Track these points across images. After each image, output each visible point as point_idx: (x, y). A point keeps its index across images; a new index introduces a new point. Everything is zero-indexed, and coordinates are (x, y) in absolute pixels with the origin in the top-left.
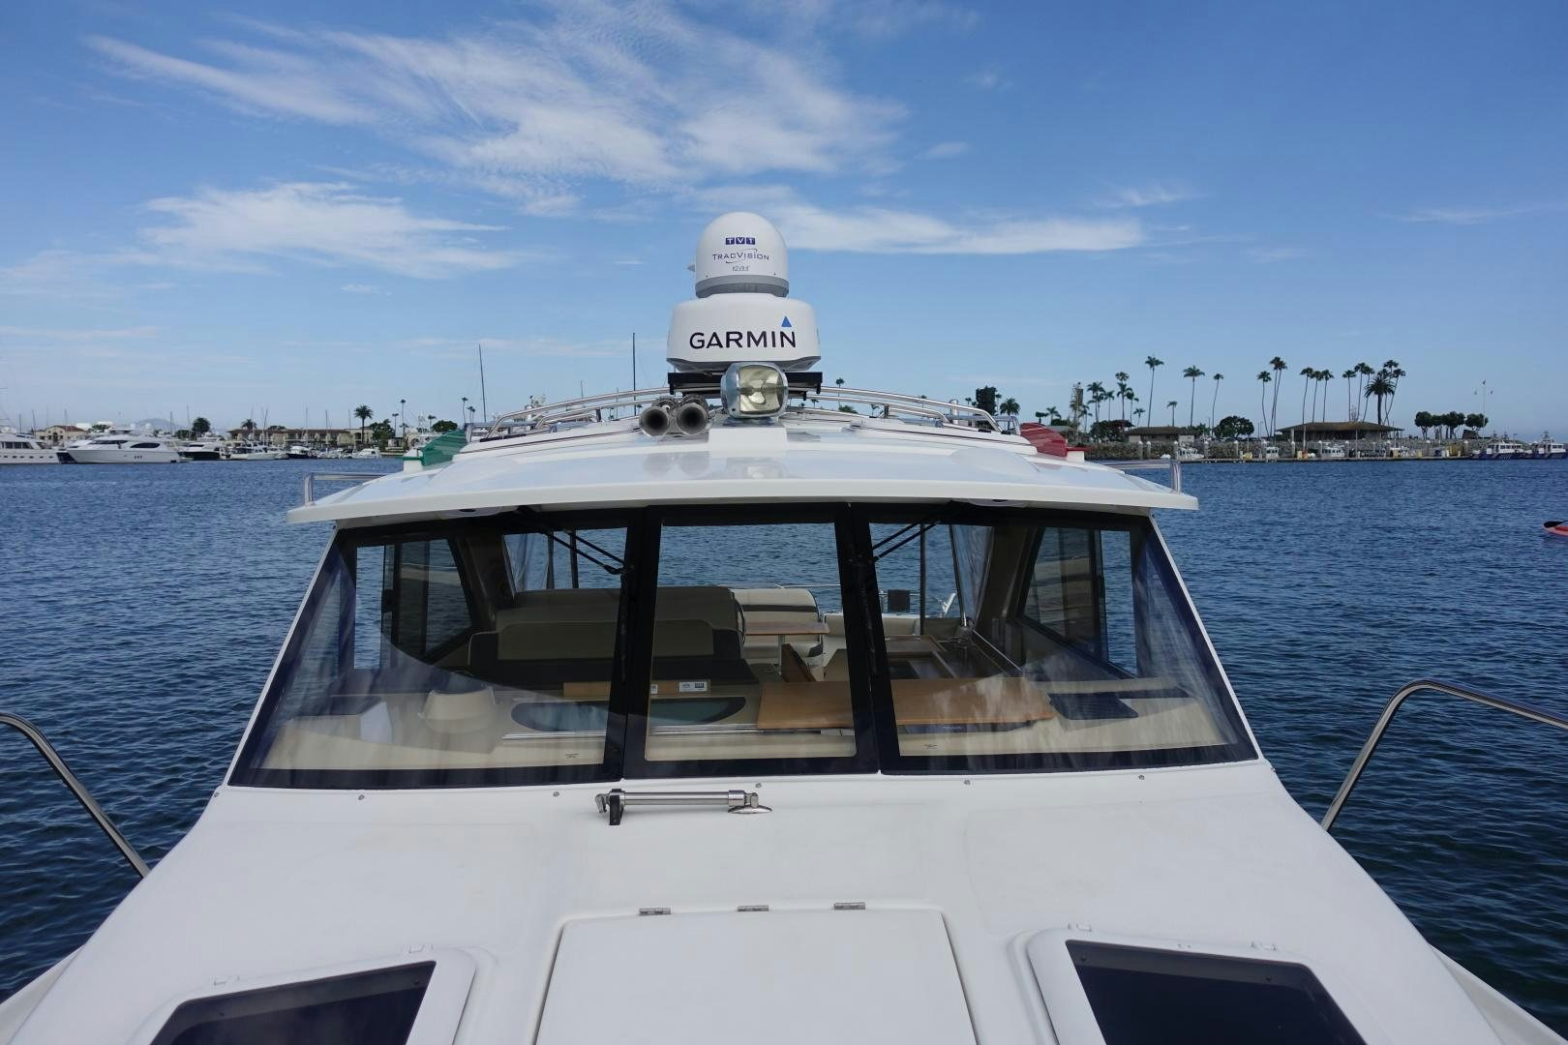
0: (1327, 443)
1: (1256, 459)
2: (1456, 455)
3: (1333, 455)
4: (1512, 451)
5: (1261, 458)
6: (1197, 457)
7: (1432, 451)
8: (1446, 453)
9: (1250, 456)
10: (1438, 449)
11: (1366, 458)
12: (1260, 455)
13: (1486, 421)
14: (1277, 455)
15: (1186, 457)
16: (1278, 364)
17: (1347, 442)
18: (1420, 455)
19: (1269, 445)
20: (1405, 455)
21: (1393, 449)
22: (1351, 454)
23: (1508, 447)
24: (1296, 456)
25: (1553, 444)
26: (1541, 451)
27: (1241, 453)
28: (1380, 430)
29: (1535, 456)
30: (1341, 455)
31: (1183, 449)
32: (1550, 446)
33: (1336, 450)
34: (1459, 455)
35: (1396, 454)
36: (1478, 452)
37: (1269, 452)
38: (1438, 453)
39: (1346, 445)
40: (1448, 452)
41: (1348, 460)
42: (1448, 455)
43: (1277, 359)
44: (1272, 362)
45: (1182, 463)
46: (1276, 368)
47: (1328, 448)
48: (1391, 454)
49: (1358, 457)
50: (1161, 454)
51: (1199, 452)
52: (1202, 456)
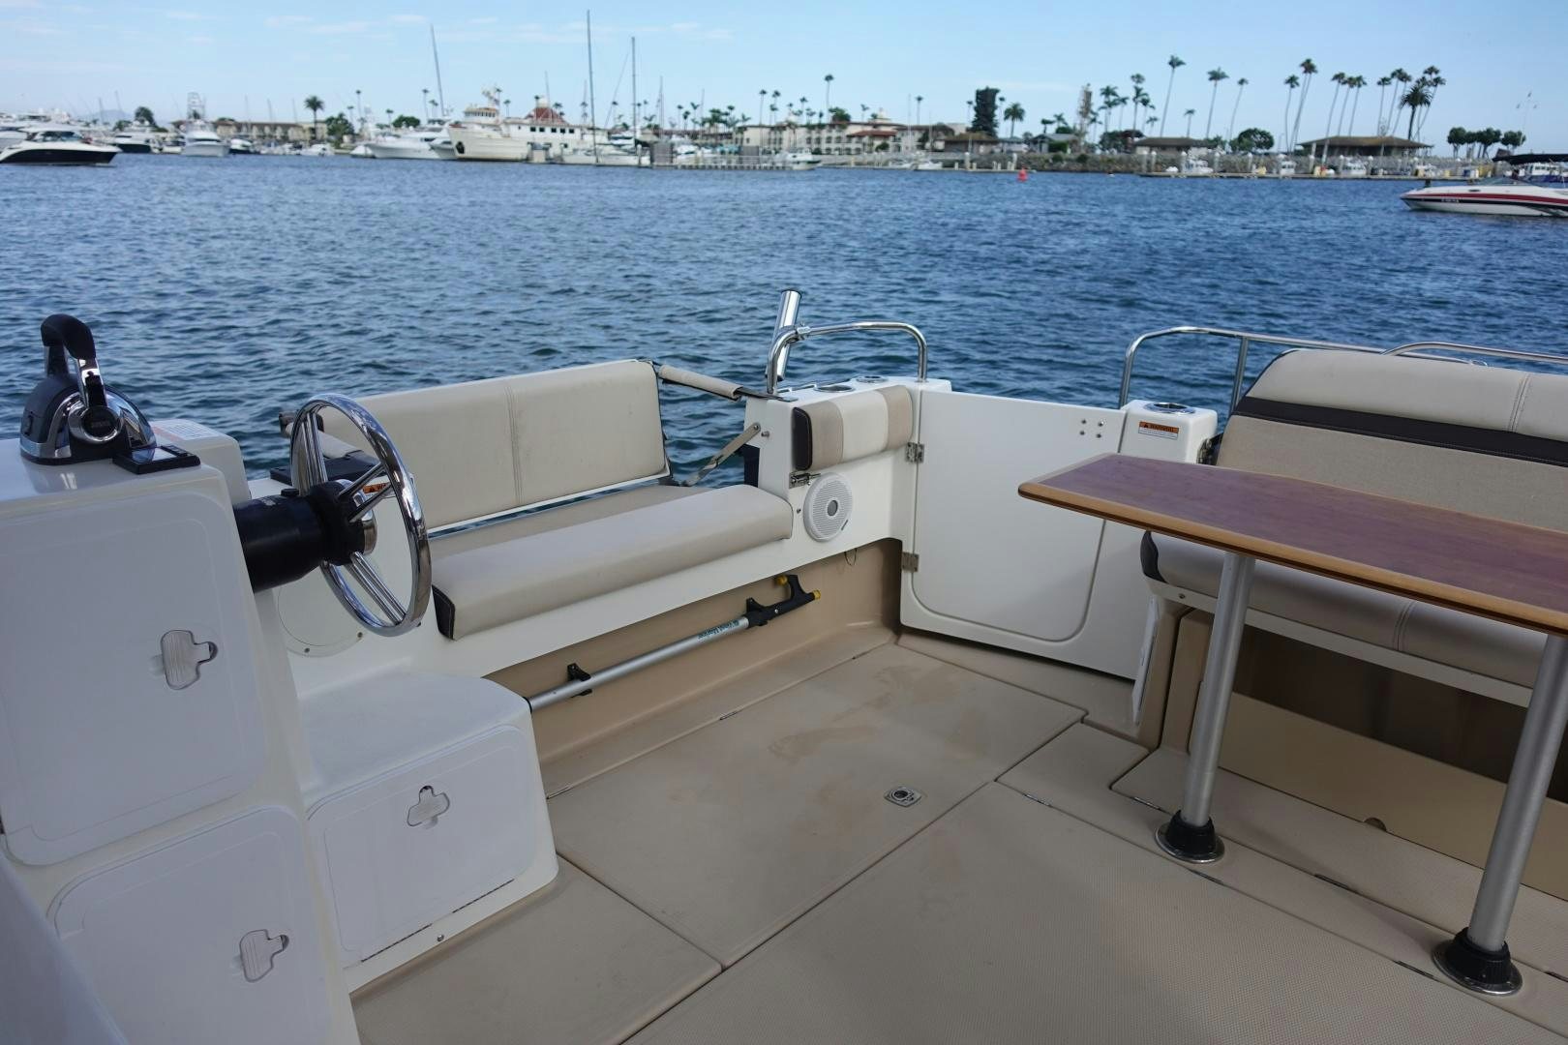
0: (1349, 159)
1: (1270, 175)
3: (1355, 173)
4: (1547, 173)
5: (1274, 175)
6: (1206, 171)
7: (1461, 170)
9: (1263, 171)
10: (1467, 168)
11: (1388, 177)
12: (1274, 171)
13: (1524, 139)
14: (1292, 171)
15: (1194, 172)
16: (1309, 67)
17: (1371, 158)
18: (1447, 175)
19: (1287, 160)
20: (1432, 175)
21: (1419, 167)
22: (1373, 172)
23: (1543, 168)
24: (1312, 173)
27: (1254, 167)
28: (1409, 147)
30: (1362, 173)
31: (1191, 162)
33: (1357, 167)
35: (1421, 174)
37: (1284, 167)
38: (1466, 173)
39: (1369, 162)
40: (1477, 172)
41: (1369, 179)
42: (1477, 175)
43: (1308, 61)
44: (1303, 65)
45: (1188, 177)
46: (1305, 72)
47: (1349, 165)
48: (1416, 173)
49: (1380, 176)
50: (1167, 167)
51: (1209, 166)
52: (1212, 170)
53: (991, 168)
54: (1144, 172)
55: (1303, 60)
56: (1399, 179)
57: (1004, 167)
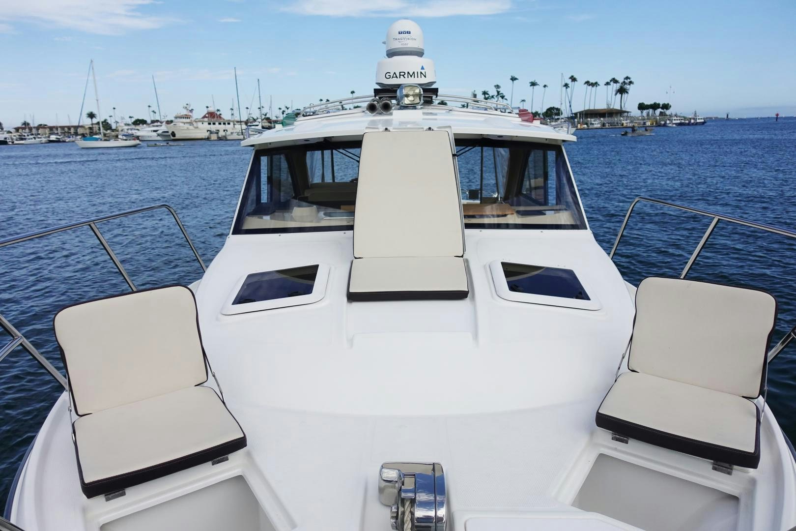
0: (592, 120)
2: (653, 124)
3: (595, 126)
4: (679, 122)
7: (642, 122)
8: (648, 124)
10: (645, 121)
11: (610, 127)
13: (670, 107)
16: (573, 79)
21: (623, 122)
22: (604, 125)
23: (677, 120)
25: (698, 118)
26: (692, 121)
28: (620, 113)
29: (689, 124)
30: (599, 126)
32: (696, 119)
33: (596, 123)
34: (654, 124)
35: (625, 125)
36: (663, 123)
38: (644, 123)
39: (601, 120)
40: (649, 123)
41: (602, 128)
42: (649, 124)
43: (572, 76)
44: (570, 78)
46: (572, 81)
47: (593, 122)
48: (623, 124)
49: (607, 127)
55: (570, 76)
56: (615, 128)
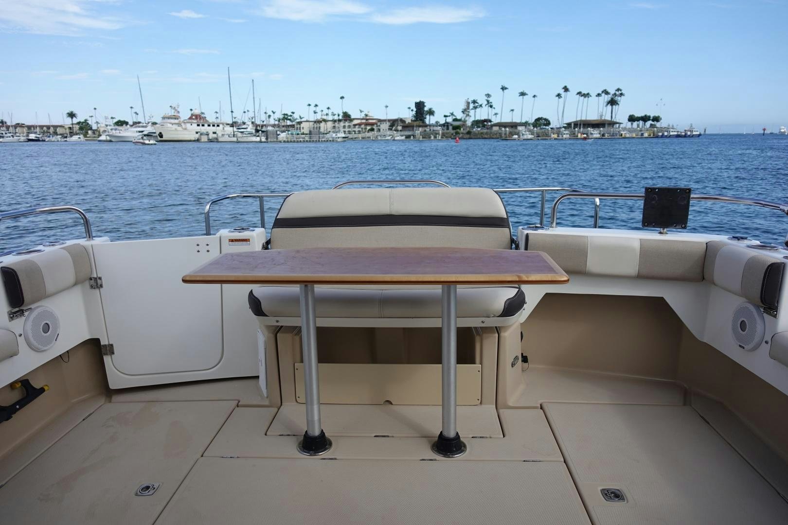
0: (592, 130)
1: (558, 138)
2: (650, 135)
3: (595, 136)
4: (676, 133)
5: (560, 137)
6: (530, 137)
7: (640, 133)
8: (646, 135)
9: (555, 136)
10: (642, 132)
11: (610, 137)
12: (560, 136)
13: (661, 119)
14: (568, 136)
15: (525, 137)
16: (566, 89)
17: (602, 129)
18: (634, 135)
19: (565, 131)
20: (628, 136)
21: (622, 132)
22: (603, 135)
23: (675, 131)
24: (577, 136)
25: (694, 130)
26: (689, 133)
27: (552, 134)
28: (612, 124)
29: (685, 136)
30: (598, 136)
31: (523, 133)
32: (692, 131)
33: (596, 133)
34: (652, 136)
35: (623, 135)
36: (660, 134)
37: (564, 134)
38: (642, 134)
39: (600, 131)
40: (647, 134)
41: (602, 138)
42: (647, 136)
43: (566, 87)
44: (563, 88)
45: (524, 140)
46: (565, 91)
47: (592, 132)
48: (622, 135)
49: (606, 137)
50: (513, 135)
51: (532, 134)
52: (533, 136)
53: (430, 138)
54: (504, 138)
55: (563, 86)
56: (614, 138)
57: (435, 137)
